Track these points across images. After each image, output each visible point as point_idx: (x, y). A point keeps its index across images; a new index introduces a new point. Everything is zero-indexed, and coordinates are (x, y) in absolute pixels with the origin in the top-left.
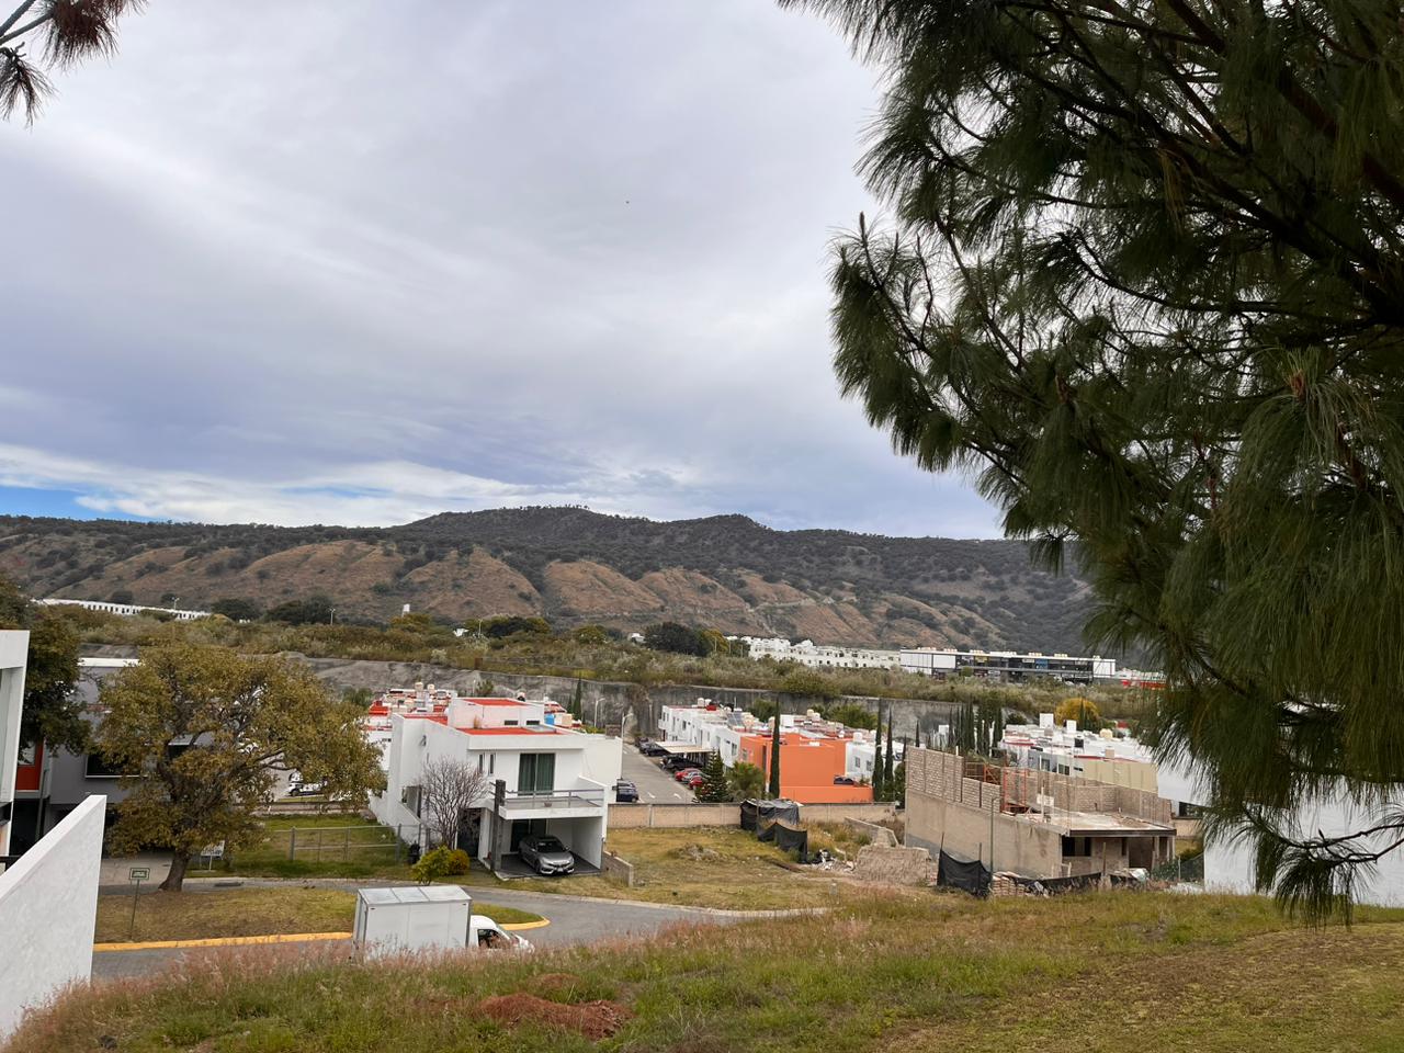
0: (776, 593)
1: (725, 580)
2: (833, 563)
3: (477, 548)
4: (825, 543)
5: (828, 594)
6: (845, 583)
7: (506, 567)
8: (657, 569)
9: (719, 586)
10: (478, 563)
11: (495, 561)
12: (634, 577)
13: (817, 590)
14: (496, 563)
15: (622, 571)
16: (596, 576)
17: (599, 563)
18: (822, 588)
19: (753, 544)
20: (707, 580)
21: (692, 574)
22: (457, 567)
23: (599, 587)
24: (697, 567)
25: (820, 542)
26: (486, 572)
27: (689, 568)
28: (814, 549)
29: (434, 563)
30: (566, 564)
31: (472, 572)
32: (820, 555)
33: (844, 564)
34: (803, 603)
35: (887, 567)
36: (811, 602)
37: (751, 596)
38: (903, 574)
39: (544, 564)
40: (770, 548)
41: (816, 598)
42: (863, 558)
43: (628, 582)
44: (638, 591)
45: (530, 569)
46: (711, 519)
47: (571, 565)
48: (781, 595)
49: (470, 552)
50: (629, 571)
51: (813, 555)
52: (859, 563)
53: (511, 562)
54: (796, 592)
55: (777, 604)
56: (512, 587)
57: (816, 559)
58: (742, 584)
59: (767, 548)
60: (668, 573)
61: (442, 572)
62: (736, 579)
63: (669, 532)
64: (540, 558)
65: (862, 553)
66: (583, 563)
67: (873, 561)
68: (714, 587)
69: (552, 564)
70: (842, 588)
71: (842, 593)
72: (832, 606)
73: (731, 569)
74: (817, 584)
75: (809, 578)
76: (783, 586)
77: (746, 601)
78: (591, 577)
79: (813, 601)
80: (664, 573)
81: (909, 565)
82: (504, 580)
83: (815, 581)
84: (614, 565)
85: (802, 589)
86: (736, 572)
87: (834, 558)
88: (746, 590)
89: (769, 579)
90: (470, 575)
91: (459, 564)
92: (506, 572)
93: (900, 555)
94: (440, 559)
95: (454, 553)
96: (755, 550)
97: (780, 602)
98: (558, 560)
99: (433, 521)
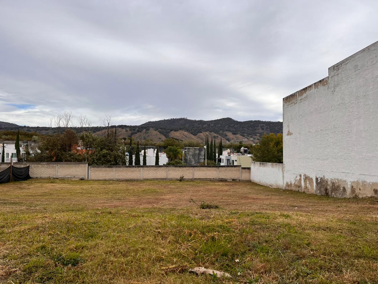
0: (236, 138)
1: (221, 135)
2: (255, 129)
3: (151, 129)
4: (253, 124)
5: (251, 137)
6: (257, 134)
7: (158, 133)
8: (201, 132)
9: (219, 136)
10: (150, 132)
11: (155, 132)
12: (195, 135)
13: (248, 136)
14: (156, 132)
15: (192, 133)
16: (183, 135)
17: (185, 131)
18: (250, 136)
19: (232, 125)
20: (216, 135)
21: (211, 133)
22: (145, 134)
23: (184, 137)
24: (213, 132)
25: (251, 124)
26: (153, 135)
27: (211, 132)
28: (249, 125)
29: (139, 133)
30: (175, 132)
31: (149, 135)
32: (251, 127)
33: (258, 129)
34: (244, 140)
35: (271, 130)
36: (246, 140)
37: (228, 138)
38: (275, 131)
39: (169, 132)
40: (237, 126)
41: (248, 138)
42: (264, 127)
43: (192, 136)
44: (196, 138)
45: (165, 134)
46: (221, 119)
47: (177, 132)
48: (237, 138)
49: (148, 130)
50: (194, 133)
51: (249, 127)
52: (263, 129)
53: (160, 132)
54: (242, 137)
55: (236, 141)
56: (160, 138)
57: (250, 129)
58: (226, 135)
59: (236, 126)
60: (204, 133)
61: (141, 135)
62: (224, 134)
63: (208, 123)
64: (169, 131)
65: (263, 126)
66: (180, 131)
67: (267, 128)
68: (218, 137)
69: (172, 132)
70: (256, 135)
71: (256, 137)
72: (252, 141)
73: (223, 132)
74: (248, 135)
75: (246, 133)
76: (238, 136)
77: (227, 140)
78: (182, 135)
79: (246, 139)
80: (203, 133)
81: (278, 128)
82: (158, 137)
83: (248, 134)
84: (189, 132)
85: (244, 136)
86: (225, 132)
87: (256, 128)
88: (227, 137)
89: (234, 134)
90: (149, 136)
91: (146, 133)
92: (158, 134)
93: (275, 126)
94: (141, 132)
95: (144, 130)
96: (232, 127)
97: (237, 140)
98: (173, 131)
99: (146, 124)
